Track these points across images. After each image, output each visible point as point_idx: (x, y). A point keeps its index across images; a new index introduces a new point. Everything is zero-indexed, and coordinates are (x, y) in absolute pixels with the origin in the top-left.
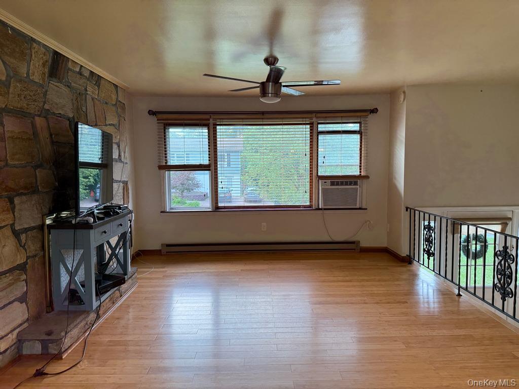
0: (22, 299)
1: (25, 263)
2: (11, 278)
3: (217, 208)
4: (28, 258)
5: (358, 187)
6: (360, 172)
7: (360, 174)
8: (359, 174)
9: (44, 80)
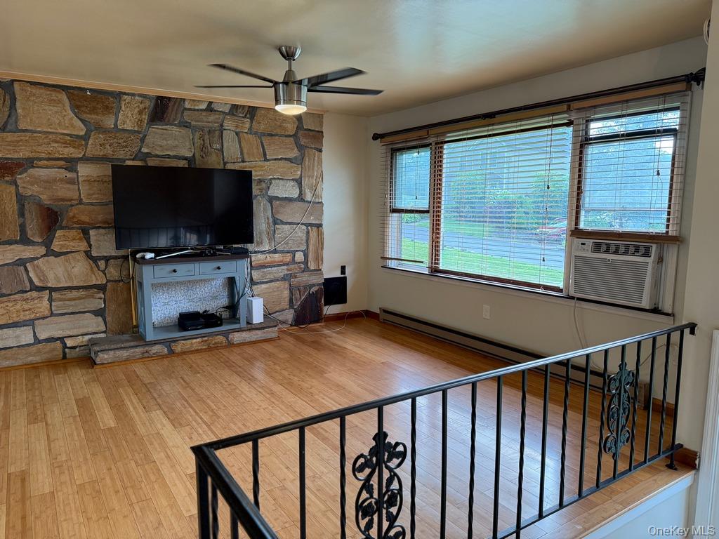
0: (99, 313)
1: (106, 285)
2: (83, 293)
3: (435, 270)
4: (108, 281)
5: (650, 261)
6: (668, 227)
7: (667, 232)
8: (664, 230)
9: (140, 126)
